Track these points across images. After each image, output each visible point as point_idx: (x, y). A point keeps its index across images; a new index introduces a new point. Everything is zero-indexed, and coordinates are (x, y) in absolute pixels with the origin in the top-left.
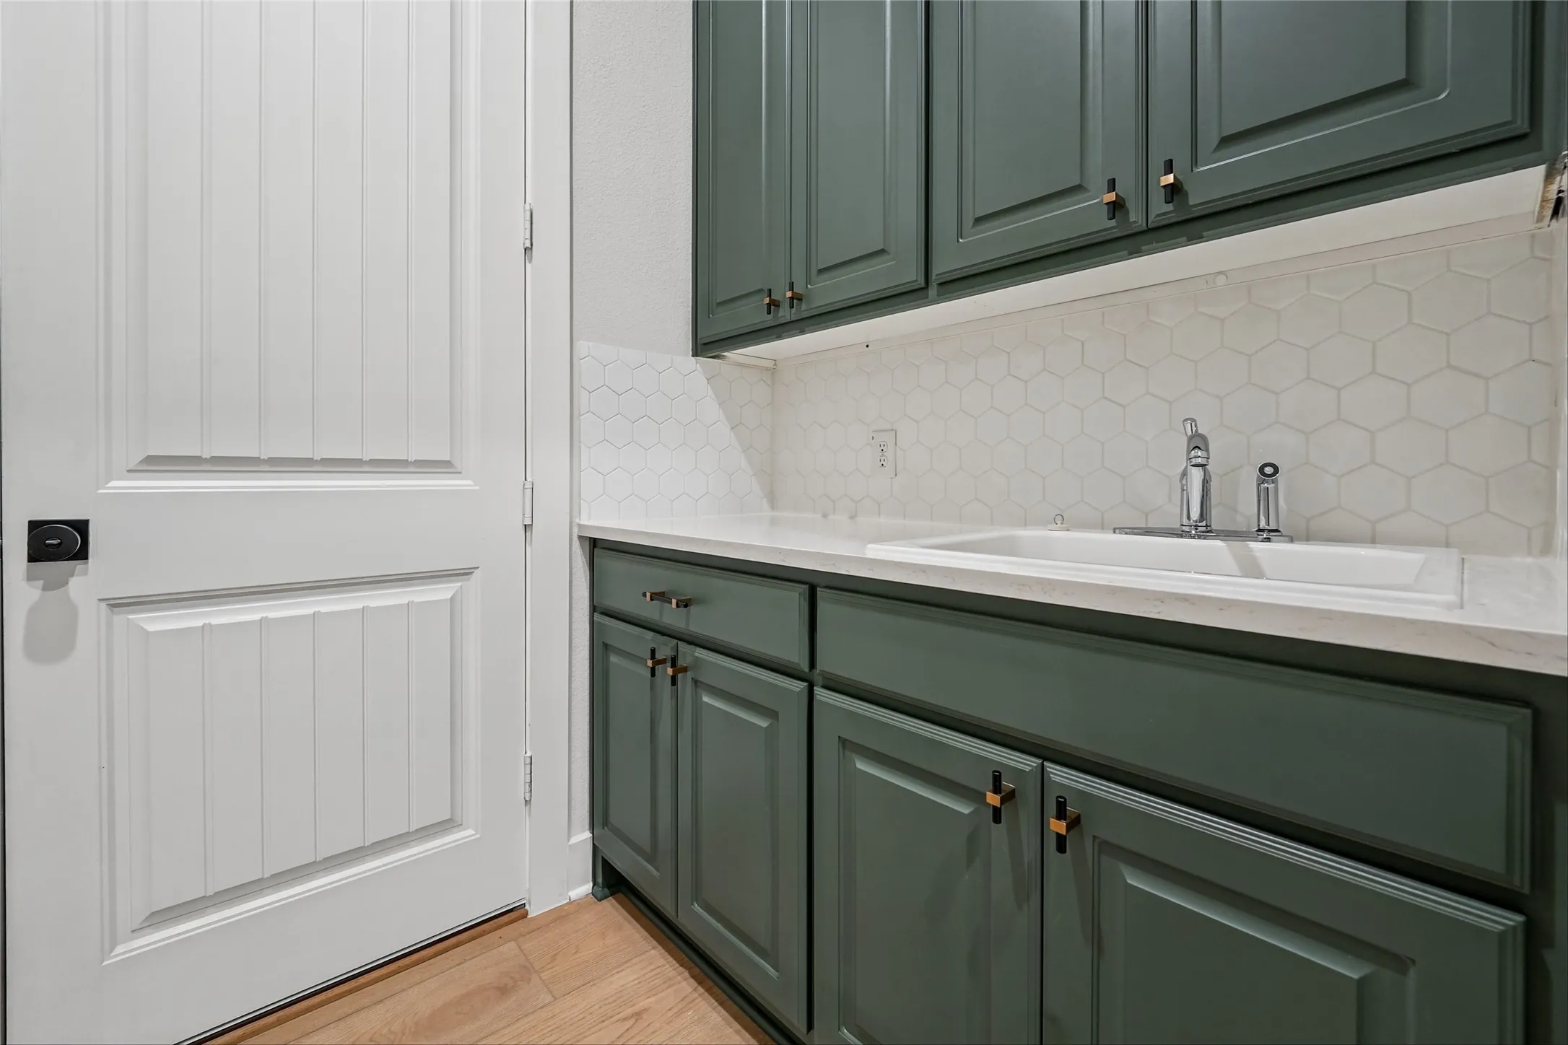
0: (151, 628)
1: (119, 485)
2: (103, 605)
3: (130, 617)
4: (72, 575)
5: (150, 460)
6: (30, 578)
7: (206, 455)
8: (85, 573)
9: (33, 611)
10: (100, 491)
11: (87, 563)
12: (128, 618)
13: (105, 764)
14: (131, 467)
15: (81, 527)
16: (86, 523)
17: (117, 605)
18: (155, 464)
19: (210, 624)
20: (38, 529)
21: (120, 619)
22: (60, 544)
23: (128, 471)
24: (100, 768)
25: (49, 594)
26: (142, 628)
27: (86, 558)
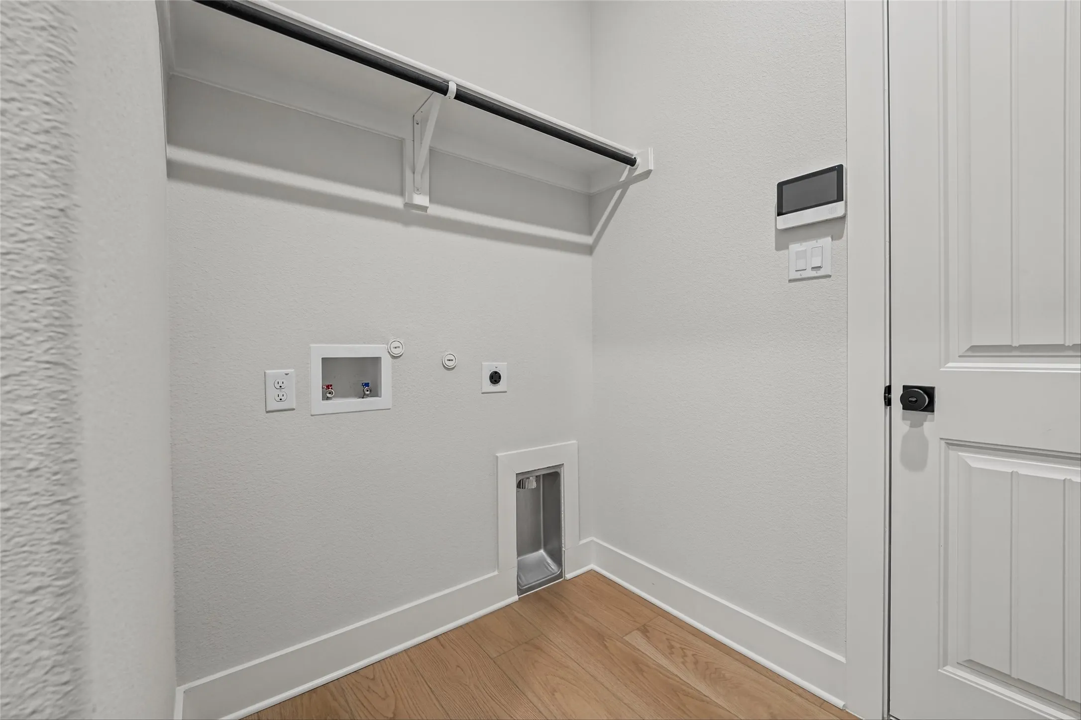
0: (974, 465)
1: (953, 365)
2: (943, 442)
3: (960, 453)
4: (925, 421)
5: (973, 348)
6: (904, 419)
7: (1015, 344)
8: (933, 420)
9: (905, 438)
10: (941, 369)
11: (934, 414)
12: (958, 455)
13: (942, 543)
14: (961, 354)
15: (930, 392)
16: (933, 389)
17: (952, 444)
18: (977, 351)
19: (1017, 472)
20: (908, 390)
21: (954, 454)
22: (916, 401)
23: (959, 356)
24: (940, 546)
25: (914, 429)
26: (966, 462)
27: (933, 411)
